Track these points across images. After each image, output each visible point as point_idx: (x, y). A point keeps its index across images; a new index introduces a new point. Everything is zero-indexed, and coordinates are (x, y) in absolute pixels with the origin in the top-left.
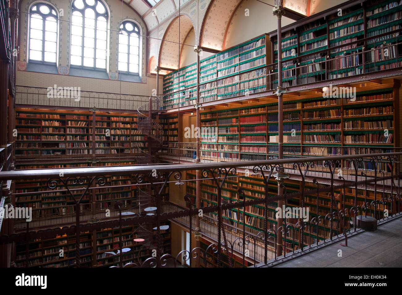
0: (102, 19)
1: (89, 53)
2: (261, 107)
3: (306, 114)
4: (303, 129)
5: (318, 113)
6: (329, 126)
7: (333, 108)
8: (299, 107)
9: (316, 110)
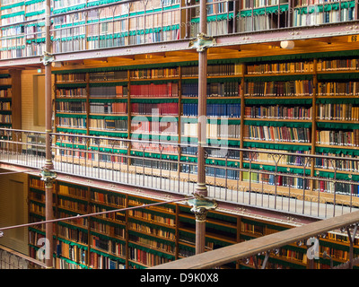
2: (170, 68)
3: (251, 85)
4: (245, 113)
6: (292, 111)
7: (299, 77)
9: (269, 79)
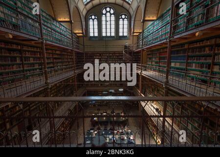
0: (113, 15)
1: (108, 30)
4: (188, 60)
5: (198, 50)
7: (207, 46)
8: (186, 46)
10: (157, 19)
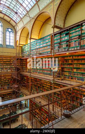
5: (66, 61)
6: (69, 65)
7: (70, 59)
10: (39, 39)
